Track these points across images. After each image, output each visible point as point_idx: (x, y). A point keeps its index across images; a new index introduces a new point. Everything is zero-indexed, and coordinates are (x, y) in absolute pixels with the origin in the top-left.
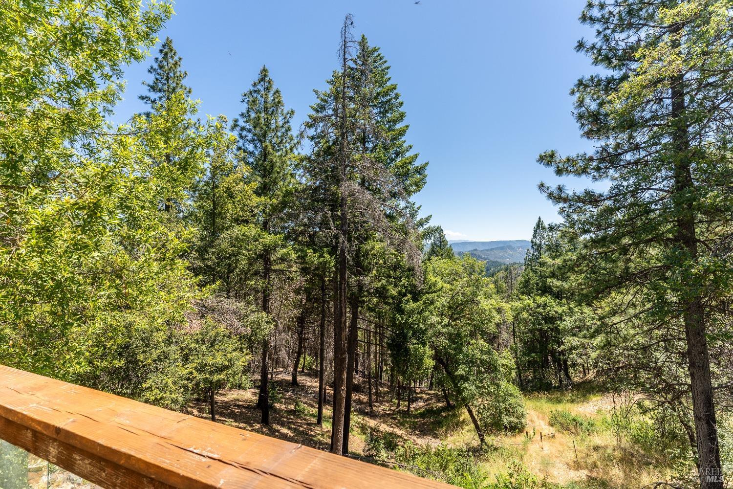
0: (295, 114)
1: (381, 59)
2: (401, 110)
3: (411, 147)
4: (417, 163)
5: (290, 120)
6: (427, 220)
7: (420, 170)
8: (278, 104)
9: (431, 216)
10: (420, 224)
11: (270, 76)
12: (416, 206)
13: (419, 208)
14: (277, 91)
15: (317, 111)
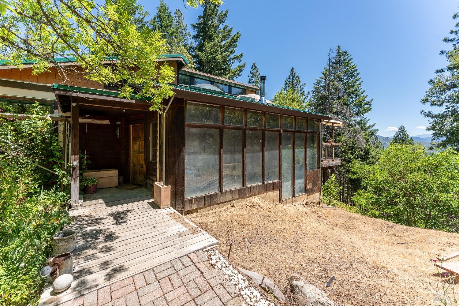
0: (306, 84)
1: (348, 54)
2: (358, 77)
3: (364, 91)
4: (366, 100)
5: (304, 88)
6: (373, 126)
7: (368, 103)
8: (298, 82)
9: (375, 124)
10: (369, 128)
11: (295, 71)
12: (367, 119)
13: (368, 120)
14: (298, 76)
15: (317, 85)
